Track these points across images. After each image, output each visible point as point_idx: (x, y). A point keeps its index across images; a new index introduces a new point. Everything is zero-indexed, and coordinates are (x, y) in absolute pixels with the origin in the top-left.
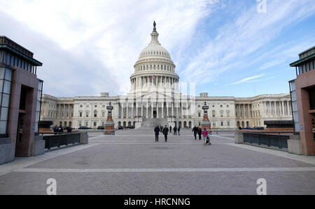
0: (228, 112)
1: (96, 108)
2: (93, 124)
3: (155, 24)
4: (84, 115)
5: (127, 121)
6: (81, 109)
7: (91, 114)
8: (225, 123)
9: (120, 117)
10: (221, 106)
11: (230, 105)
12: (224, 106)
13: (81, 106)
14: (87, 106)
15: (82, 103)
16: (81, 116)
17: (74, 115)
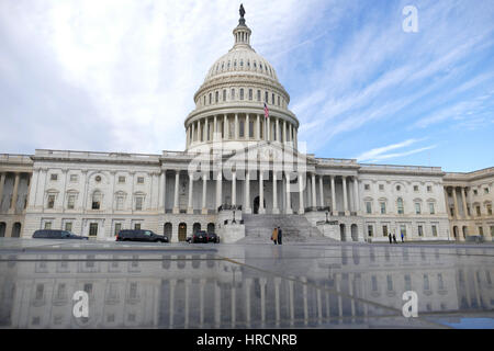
0: (431, 202)
1: (99, 186)
2: (87, 229)
3: (242, 12)
4: (60, 202)
5: (190, 222)
6: (52, 185)
7: (84, 202)
8: (427, 228)
9: (168, 211)
10: (416, 188)
11: (434, 188)
12: (422, 189)
13: (54, 177)
14: (73, 178)
15: (56, 168)
16: (51, 204)
17: (31, 202)
